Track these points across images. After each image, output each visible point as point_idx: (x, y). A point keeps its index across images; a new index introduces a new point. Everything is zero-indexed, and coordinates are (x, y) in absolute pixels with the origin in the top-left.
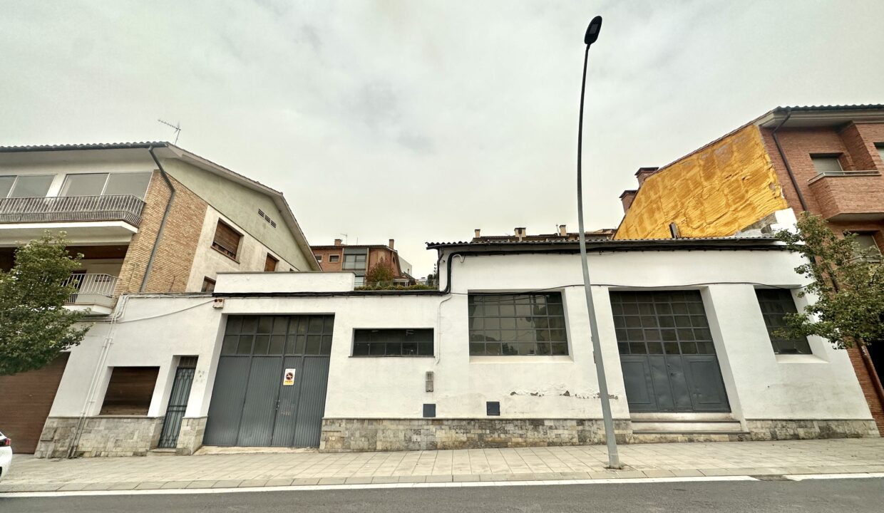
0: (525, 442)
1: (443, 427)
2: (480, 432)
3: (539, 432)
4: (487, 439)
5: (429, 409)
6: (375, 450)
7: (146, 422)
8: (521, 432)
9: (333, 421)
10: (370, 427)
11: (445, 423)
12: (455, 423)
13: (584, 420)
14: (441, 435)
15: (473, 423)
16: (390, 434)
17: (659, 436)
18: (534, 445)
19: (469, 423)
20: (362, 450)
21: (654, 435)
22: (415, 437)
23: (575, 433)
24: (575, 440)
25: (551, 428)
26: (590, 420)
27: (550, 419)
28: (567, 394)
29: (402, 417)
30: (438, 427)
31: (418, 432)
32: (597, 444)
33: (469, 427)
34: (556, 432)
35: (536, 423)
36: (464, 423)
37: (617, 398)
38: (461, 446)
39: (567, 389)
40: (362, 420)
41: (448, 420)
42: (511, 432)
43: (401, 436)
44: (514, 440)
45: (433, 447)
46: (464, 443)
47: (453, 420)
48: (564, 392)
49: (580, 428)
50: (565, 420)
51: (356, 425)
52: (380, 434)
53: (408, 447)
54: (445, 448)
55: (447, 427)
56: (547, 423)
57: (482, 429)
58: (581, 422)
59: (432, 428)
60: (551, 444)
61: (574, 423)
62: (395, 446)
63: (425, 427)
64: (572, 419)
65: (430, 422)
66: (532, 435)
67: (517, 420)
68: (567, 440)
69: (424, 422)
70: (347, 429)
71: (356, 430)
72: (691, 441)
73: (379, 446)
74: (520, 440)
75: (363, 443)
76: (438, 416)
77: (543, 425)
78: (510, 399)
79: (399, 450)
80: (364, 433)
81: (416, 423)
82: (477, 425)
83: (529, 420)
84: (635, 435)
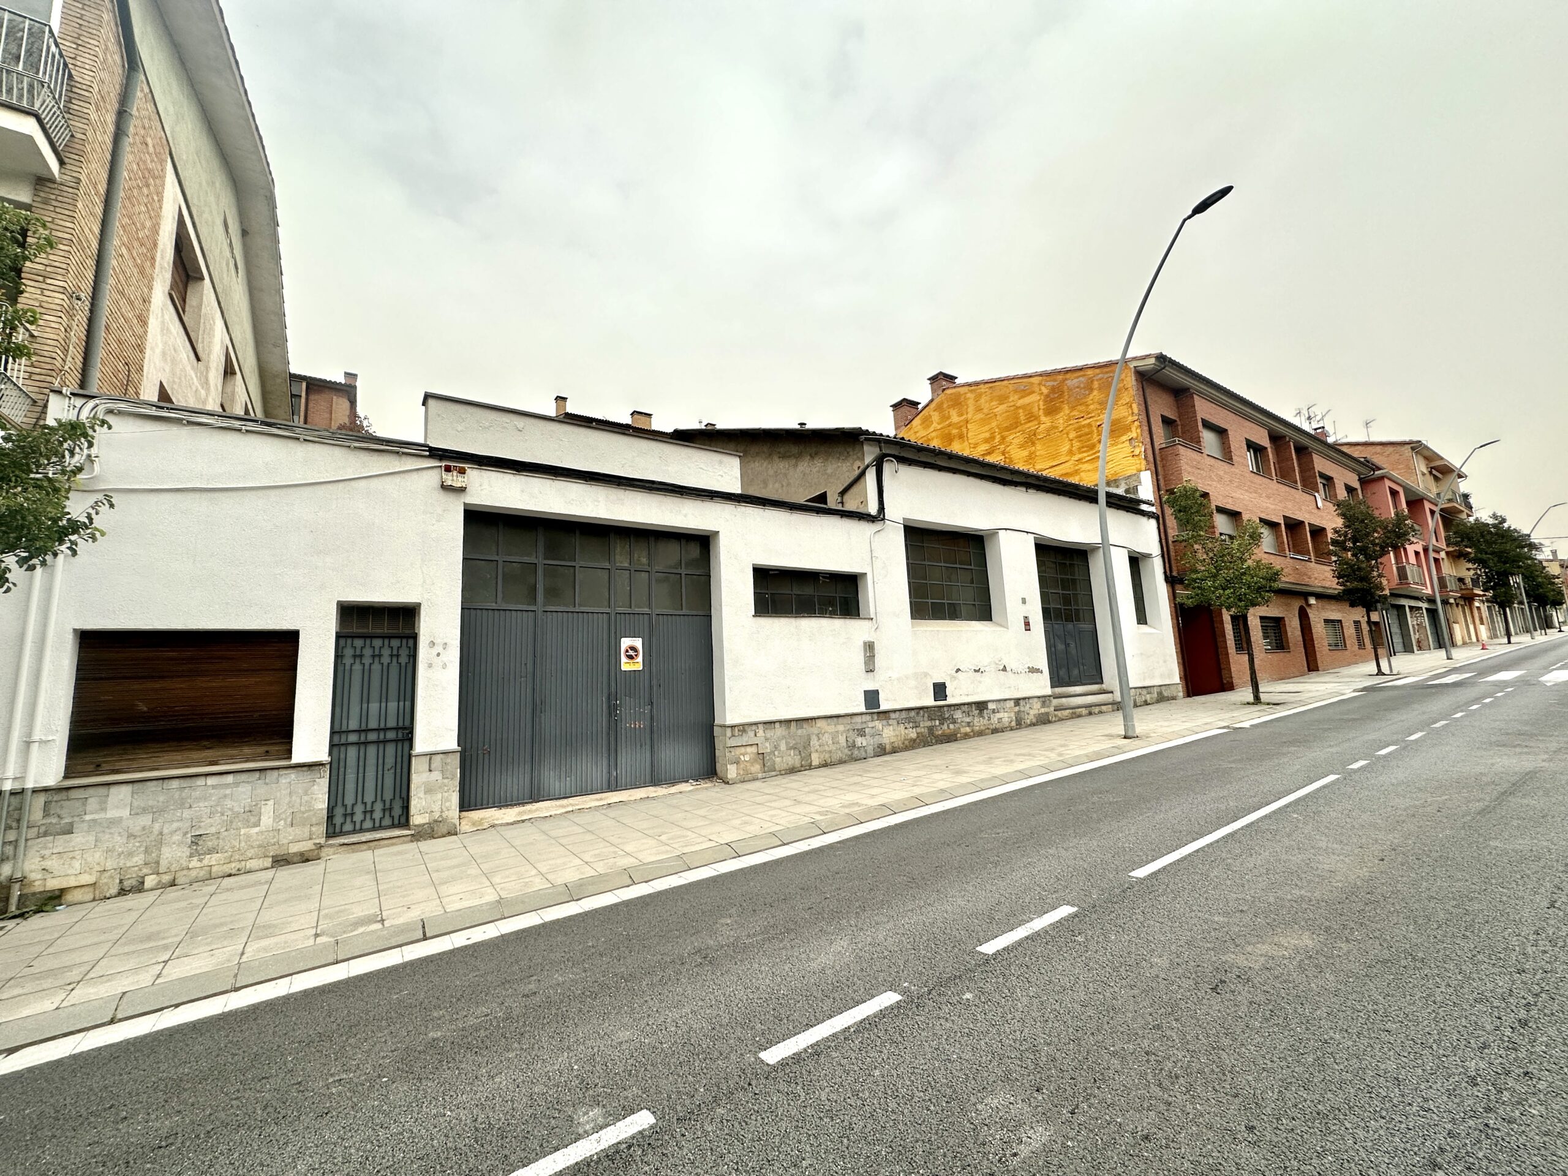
0: (973, 731)
1: (891, 722)
2: (929, 724)
3: (984, 718)
4: (937, 733)
5: (872, 698)
6: (810, 767)
8: (968, 720)
9: (743, 728)
10: (800, 732)
11: (893, 715)
12: (904, 714)
13: (1019, 699)
14: (890, 733)
15: (921, 712)
16: (827, 738)
17: (1071, 711)
18: (980, 734)
19: (918, 713)
20: (792, 771)
21: (1068, 711)
22: (860, 741)
23: (1012, 715)
24: (1013, 724)
25: (994, 711)
26: (1024, 699)
27: (993, 701)
28: (1004, 669)
29: (842, 712)
30: (885, 722)
31: (861, 733)
32: (1030, 725)
33: (918, 719)
34: (998, 715)
35: (981, 706)
36: (913, 714)
37: (1042, 672)
38: (911, 745)
39: (1005, 662)
40: (788, 722)
41: (895, 711)
42: (959, 721)
43: (842, 740)
44: (963, 730)
45: (882, 751)
46: (915, 740)
47: (901, 710)
48: (1002, 667)
49: (1017, 709)
50: (1006, 700)
51: (779, 731)
52: (814, 742)
53: (853, 757)
54: (894, 751)
55: (894, 722)
56: (991, 706)
57: (932, 719)
58: (1017, 701)
59: (878, 724)
60: (995, 731)
61: (1012, 703)
62: (836, 756)
63: (871, 725)
64: (1010, 699)
65: (875, 717)
66: (979, 723)
67: (964, 704)
68: (1007, 724)
69: (868, 717)
70: (767, 739)
71: (779, 739)
72: (1090, 714)
73: (816, 760)
74: (968, 729)
75: (793, 759)
76: (884, 707)
77: (987, 709)
78: (955, 678)
79: (841, 762)
80: (792, 743)
81: (858, 719)
82: (926, 715)
83: (975, 703)
84: (1056, 713)
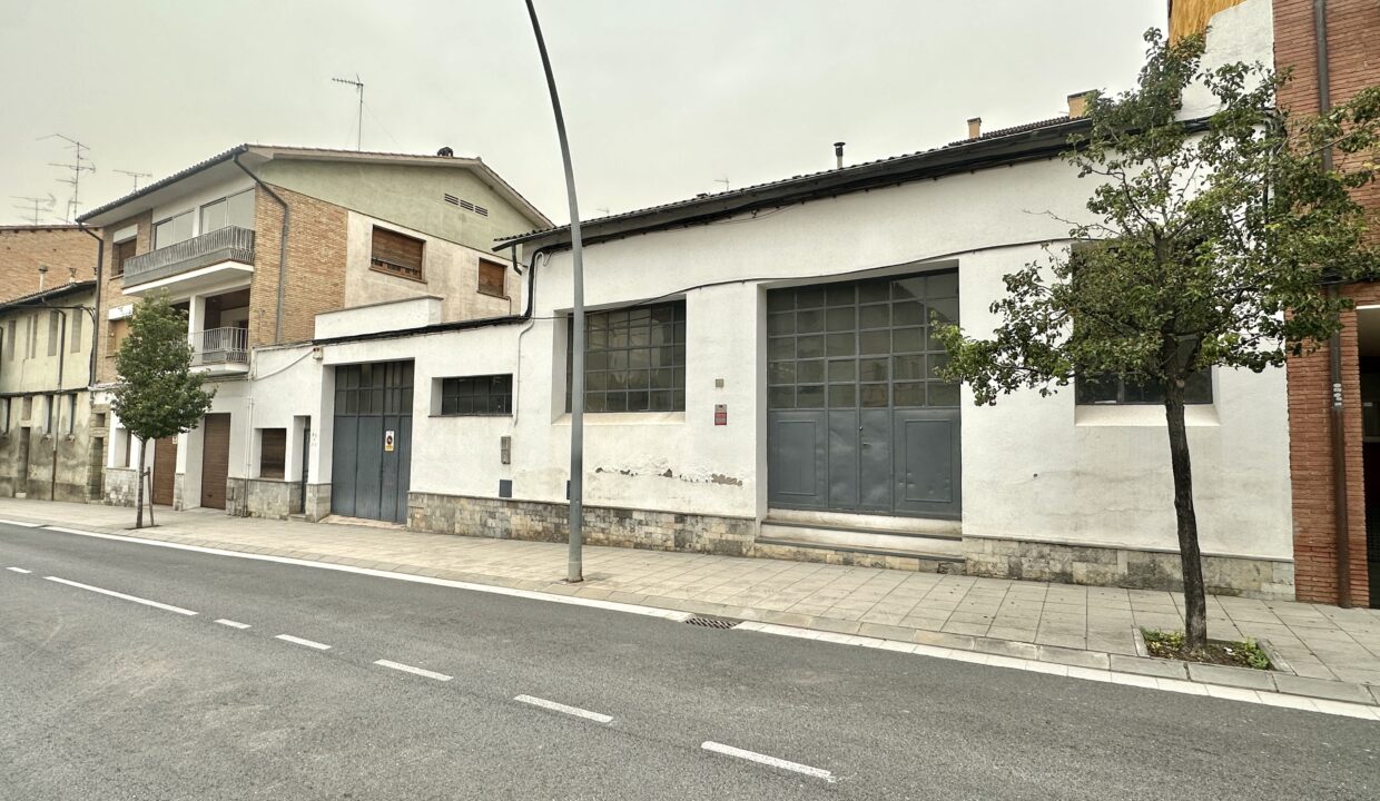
0: (607, 539)
1: (518, 511)
2: (556, 520)
3: (625, 528)
4: (564, 531)
5: (506, 487)
6: (453, 533)
7: (283, 486)
8: (603, 525)
9: (418, 495)
10: (449, 505)
11: (521, 505)
12: (531, 507)
13: (686, 515)
14: (517, 521)
15: (549, 507)
16: (466, 514)
17: (794, 549)
18: (618, 544)
19: (545, 509)
20: (442, 532)
21: (787, 548)
22: (490, 522)
23: (671, 533)
24: (670, 543)
25: (640, 523)
26: (694, 516)
27: (640, 511)
28: (669, 474)
29: (478, 495)
30: (513, 510)
31: (492, 515)
32: (699, 552)
33: (545, 513)
34: (646, 529)
35: (623, 514)
36: (540, 508)
37: (740, 484)
38: (536, 537)
39: (669, 466)
40: (441, 496)
41: (523, 502)
42: (592, 524)
43: (477, 517)
44: (594, 535)
45: (508, 535)
46: (539, 533)
47: (529, 502)
48: (664, 471)
49: (679, 526)
50: (661, 512)
51: (437, 502)
52: (458, 515)
53: (481, 534)
54: (519, 538)
55: (522, 512)
56: (636, 516)
57: (559, 517)
58: (681, 517)
59: (508, 511)
60: (639, 546)
61: (672, 518)
62: (472, 530)
63: (501, 510)
64: (669, 513)
65: (505, 504)
66: (616, 532)
67: (599, 508)
68: (659, 542)
69: (499, 504)
70: (428, 506)
71: (437, 507)
72: (847, 563)
73: (457, 531)
74: (601, 536)
75: (443, 524)
76: (515, 496)
77: (631, 518)
78: (595, 478)
79: (475, 536)
80: (443, 512)
81: (491, 504)
82: (554, 511)
83: (614, 509)
84: (758, 545)
